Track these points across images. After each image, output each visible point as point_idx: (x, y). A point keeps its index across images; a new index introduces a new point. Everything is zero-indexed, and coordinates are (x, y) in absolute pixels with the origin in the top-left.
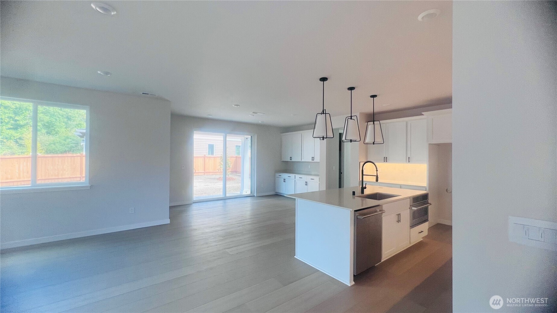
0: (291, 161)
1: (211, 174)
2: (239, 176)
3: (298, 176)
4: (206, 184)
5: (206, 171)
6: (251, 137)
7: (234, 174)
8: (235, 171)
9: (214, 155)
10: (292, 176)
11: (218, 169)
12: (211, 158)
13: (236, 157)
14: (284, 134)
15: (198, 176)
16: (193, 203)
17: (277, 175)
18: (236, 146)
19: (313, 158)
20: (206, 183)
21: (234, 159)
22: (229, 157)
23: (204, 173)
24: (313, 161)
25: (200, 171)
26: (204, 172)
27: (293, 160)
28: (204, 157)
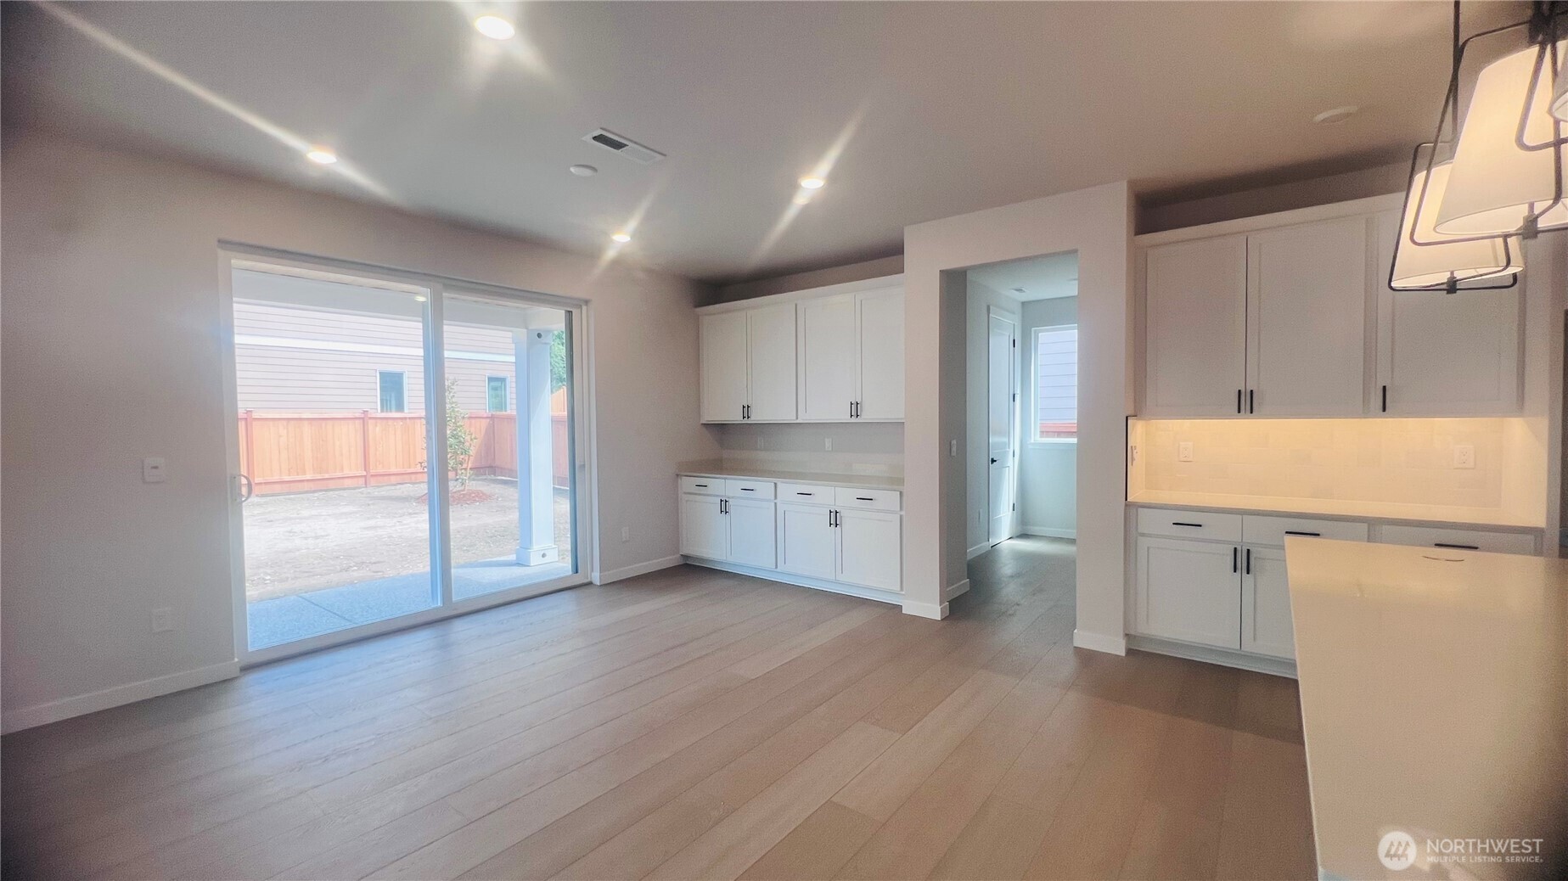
0: (746, 421)
1: (393, 479)
2: (505, 482)
3: (788, 489)
4: (372, 523)
5: (373, 472)
6: (569, 313)
7: (484, 477)
8: (489, 468)
9: (406, 410)
10: (763, 486)
11: (421, 463)
12: (390, 422)
13: (492, 418)
14: (711, 308)
15: (341, 493)
16: (248, 669)
17: (688, 483)
18: (489, 378)
19: (855, 409)
20: (369, 518)
21: (484, 423)
22: (463, 418)
23: (363, 479)
24: (854, 420)
25: (347, 472)
26: (365, 473)
27: (757, 417)
28: (364, 419)
